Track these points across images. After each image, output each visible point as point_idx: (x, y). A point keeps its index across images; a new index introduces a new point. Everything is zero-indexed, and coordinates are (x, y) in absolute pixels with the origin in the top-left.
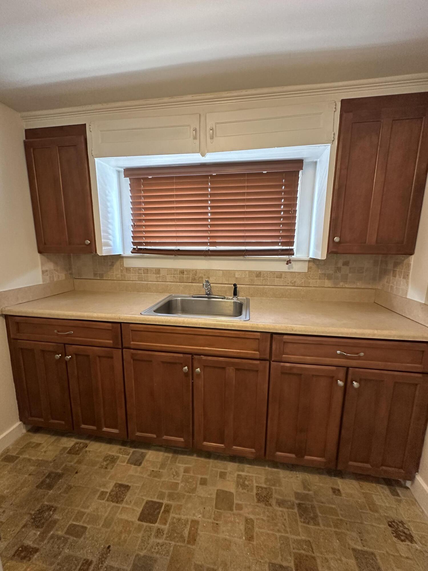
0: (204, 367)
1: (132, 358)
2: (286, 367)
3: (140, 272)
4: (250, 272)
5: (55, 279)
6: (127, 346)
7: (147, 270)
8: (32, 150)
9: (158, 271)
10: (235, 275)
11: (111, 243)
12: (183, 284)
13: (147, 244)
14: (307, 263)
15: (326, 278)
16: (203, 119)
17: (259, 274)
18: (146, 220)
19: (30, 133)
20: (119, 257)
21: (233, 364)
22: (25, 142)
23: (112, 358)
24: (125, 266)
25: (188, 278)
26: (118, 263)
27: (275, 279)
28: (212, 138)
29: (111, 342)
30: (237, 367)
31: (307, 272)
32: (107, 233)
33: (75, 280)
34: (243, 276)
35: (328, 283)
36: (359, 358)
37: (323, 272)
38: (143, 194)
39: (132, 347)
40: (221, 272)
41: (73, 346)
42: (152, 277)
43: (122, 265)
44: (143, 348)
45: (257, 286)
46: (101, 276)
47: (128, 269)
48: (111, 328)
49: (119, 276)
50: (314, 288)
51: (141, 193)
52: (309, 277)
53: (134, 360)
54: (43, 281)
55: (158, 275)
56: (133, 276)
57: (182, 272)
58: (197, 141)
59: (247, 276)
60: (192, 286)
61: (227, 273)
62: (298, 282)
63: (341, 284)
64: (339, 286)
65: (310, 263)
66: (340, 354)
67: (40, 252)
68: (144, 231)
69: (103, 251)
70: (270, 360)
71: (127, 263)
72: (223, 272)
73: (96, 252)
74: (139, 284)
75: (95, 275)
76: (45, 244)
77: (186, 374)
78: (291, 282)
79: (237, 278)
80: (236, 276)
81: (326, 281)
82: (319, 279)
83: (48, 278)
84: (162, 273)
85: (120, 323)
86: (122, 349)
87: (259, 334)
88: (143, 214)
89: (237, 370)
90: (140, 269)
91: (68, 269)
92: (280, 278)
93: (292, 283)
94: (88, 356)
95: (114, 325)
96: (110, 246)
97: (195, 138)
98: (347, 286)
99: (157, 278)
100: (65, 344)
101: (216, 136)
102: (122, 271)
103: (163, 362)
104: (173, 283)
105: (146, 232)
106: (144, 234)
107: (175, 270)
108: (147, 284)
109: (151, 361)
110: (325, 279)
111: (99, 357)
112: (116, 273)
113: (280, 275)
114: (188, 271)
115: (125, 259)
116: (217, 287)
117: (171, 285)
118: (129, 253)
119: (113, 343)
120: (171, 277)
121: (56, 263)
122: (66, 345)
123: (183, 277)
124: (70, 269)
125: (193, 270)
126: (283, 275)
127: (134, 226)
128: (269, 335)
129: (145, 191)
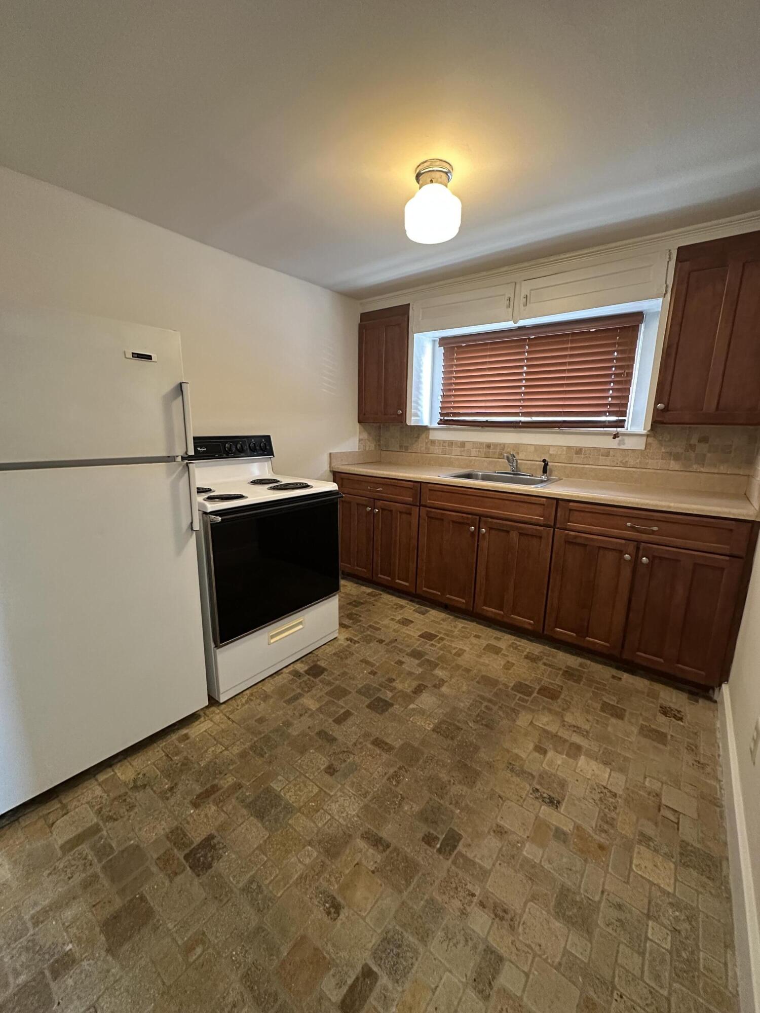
0: (490, 529)
1: (427, 514)
2: (571, 535)
3: (444, 444)
4: (569, 448)
5: (367, 449)
6: (424, 503)
7: (451, 443)
8: (364, 331)
9: (463, 444)
10: (549, 451)
11: (419, 413)
12: (487, 459)
13: (455, 415)
14: (644, 439)
15: (672, 458)
16: (518, 286)
17: (579, 451)
18: (456, 390)
19: (364, 317)
20: (425, 429)
21: (517, 528)
22: (359, 325)
23: (410, 514)
24: (431, 438)
25: (495, 453)
26: (424, 436)
27: (601, 457)
28: (525, 305)
29: (411, 499)
30: (520, 532)
31: (643, 449)
32: (418, 403)
33: (382, 452)
34: (559, 453)
35: (674, 465)
36: (653, 532)
37: (668, 450)
38: (455, 362)
39: (428, 505)
40: (533, 447)
41: (381, 501)
42: (456, 450)
43: (427, 438)
44: (437, 506)
45: (575, 465)
46: (407, 448)
47: (433, 442)
48: (412, 487)
49: (424, 448)
50: (653, 471)
51: (453, 361)
52: (647, 456)
53: (429, 517)
54: (359, 449)
55: (463, 449)
56: (437, 449)
57: (488, 446)
58: (510, 310)
59: (565, 453)
60: (498, 461)
61: (538, 448)
62: (632, 462)
63: (695, 467)
64: (691, 469)
65: (649, 438)
66: (631, 527)
67: (359, 422)
68: (452, 401)
69: (412, 421)
70: (554, 527)
71: (433, 436)
72: (535, 448)
73: (406, 422)
74: (442, 457)
75: (401, 447)
76: (364, 414)
77: (473, 533)
78: (621, 462)
79: (551, 455)
80: (551, 452)
81: (672, 462)
82: (662, 459)
83: (362, 446)
84: (467, 446)
85: (421, 482)
86: (420, 506)
87: (544, 499)
88: (454, 383)
89: (521, 534)
90: (444, 442)
91: (378, 440)
92: (607, 456)
93: (623, 463)
94: (391, 511)
95: (415, 484)
96: (418, 416)
97: (509, 306)
98: (702, 470)
99: (461, 451)
100: (375, 499)
101: (530, 303)
102: (427, 443)
103: (453, 522)
104: (477, 458)
105: (454, 402)
106: (452, 405)
107: (481, 444)
108: (450, 458)
109: (442, 520)
110: (670, 460)
111: (400, 512)
112: (420, 445)
113: (607, 452)
114: (496, 445)
115: (430, 431)
116: (526, 464)
117: (475, 460)
118: (436, 425)
119: (413, 501)
120: (476, 451)
121: (369, 434)
122: (376, 501)
123: (489, 452)
124: (379, 441)
125: (500, 444)
126: (611, 453)
127: (443, 396)
128: (555, 501)
129: (458, 359)
